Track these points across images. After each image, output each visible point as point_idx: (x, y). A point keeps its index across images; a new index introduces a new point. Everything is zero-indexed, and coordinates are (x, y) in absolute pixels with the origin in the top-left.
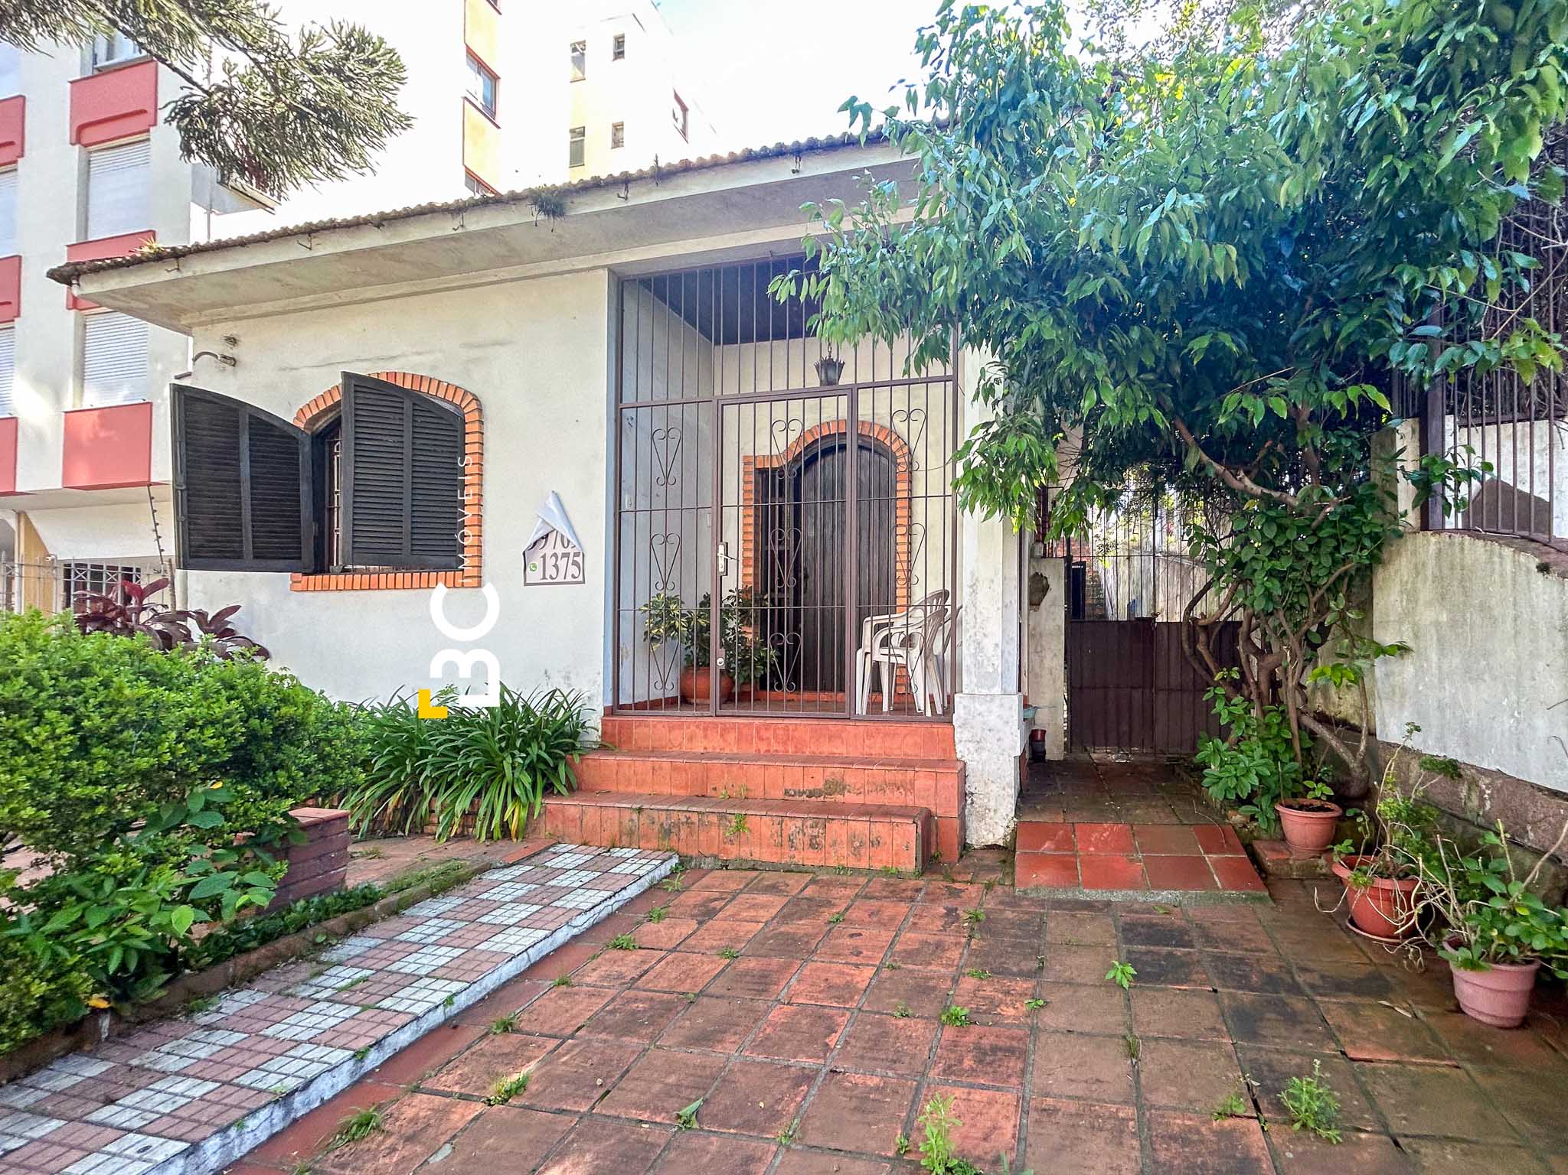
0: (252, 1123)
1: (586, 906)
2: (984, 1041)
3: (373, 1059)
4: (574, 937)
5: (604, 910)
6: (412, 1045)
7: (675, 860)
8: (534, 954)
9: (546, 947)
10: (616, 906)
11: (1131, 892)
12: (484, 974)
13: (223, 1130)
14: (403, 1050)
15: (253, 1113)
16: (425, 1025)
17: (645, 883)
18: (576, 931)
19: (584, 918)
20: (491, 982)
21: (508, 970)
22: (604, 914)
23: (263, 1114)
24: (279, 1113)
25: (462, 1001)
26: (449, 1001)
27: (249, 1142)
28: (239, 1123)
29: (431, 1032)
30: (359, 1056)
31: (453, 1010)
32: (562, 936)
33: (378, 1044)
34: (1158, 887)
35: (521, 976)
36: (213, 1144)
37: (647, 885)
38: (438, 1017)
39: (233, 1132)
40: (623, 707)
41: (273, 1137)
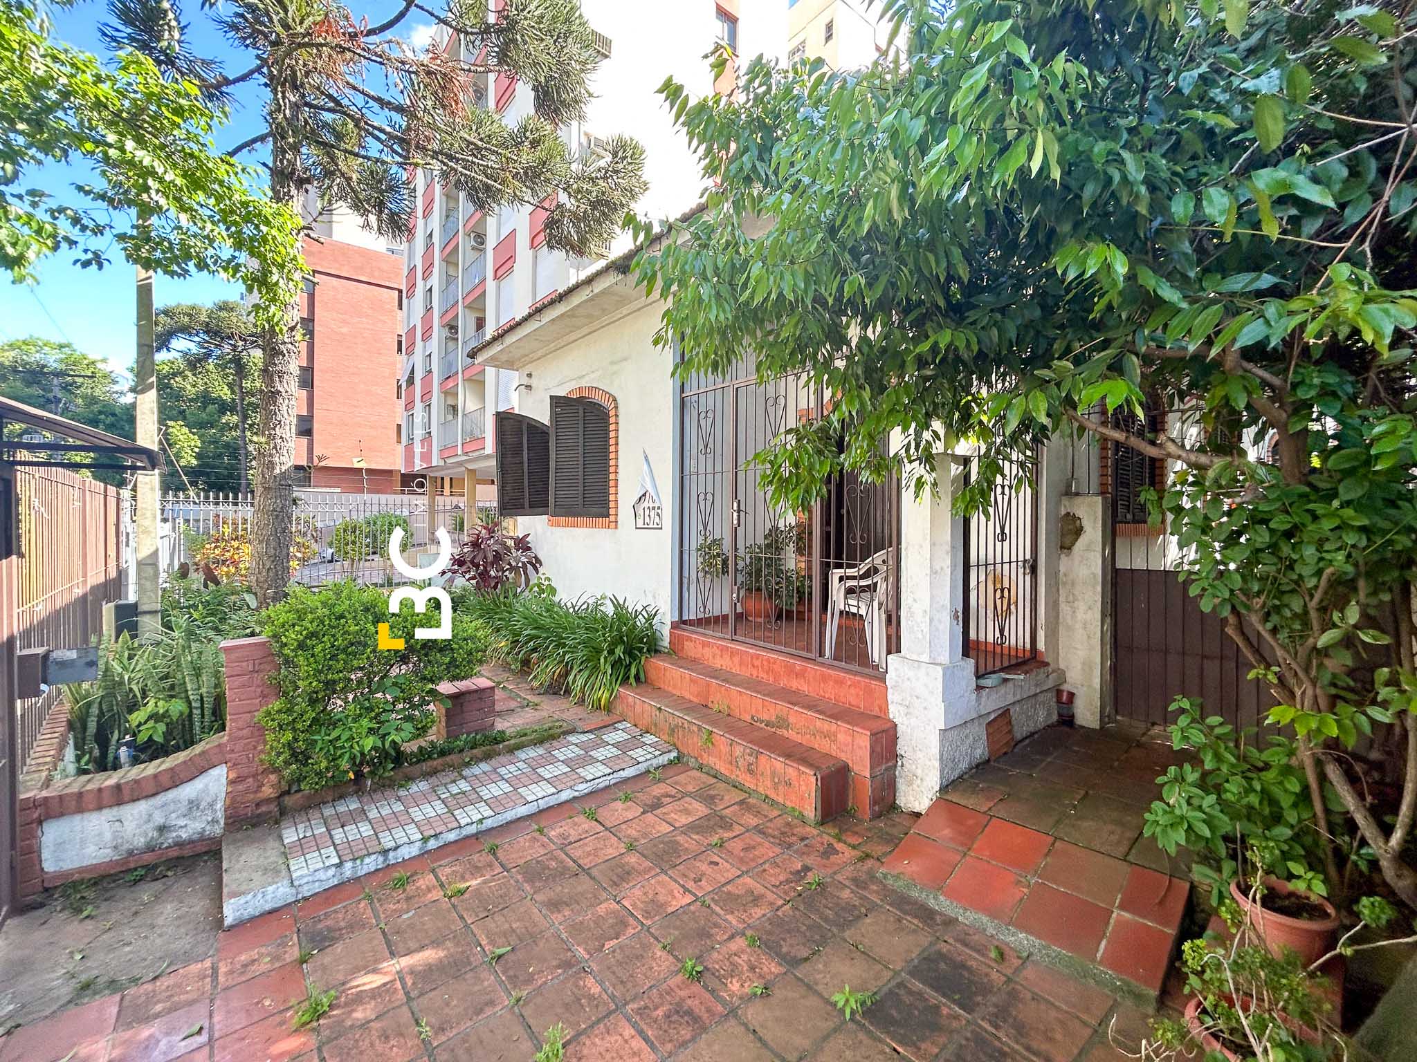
0: (367, 860)
1: (590, 777)
2: (689, 1002)
3: (432, 844)
4: (575, 798)
5: (603, 783)
6: (456, 842)
7: (674, 754)
8: (542, 804)
9: (553, 801)
10: (613, 782)
11: (985, 919)
12: (506, 810)
13: (354, 860)
14: (450, 843)
15: (369, 855)
16: (465, 832)
17: (642, 768)
18: (576, 794)
19: (584, 786)
20: (510, 816)
21: (522, 811)
22: (601, 786)
23: (373, 857)
24: (381, 859)
25: (489, 823)
26: (480, 821)
27: (365, 870)
28: (362, 858)
29: (467, 837)
30: (425, 840)
31: (483, 827)
32: (566, 795)
33: (436, 836)
34: (1022, 927)
35: (530, 816)
36: (349, 865)
37: (643, 770)
38: (472, 830)
39: (358, 862)
40: (684, 622)
41: (377, 870)
